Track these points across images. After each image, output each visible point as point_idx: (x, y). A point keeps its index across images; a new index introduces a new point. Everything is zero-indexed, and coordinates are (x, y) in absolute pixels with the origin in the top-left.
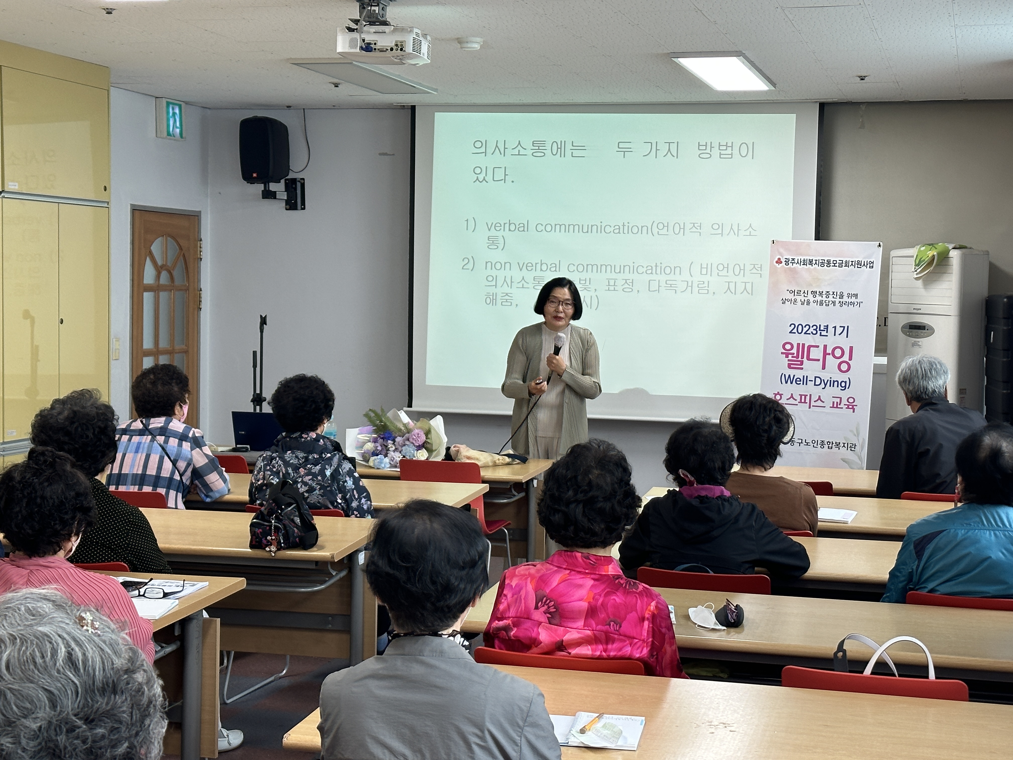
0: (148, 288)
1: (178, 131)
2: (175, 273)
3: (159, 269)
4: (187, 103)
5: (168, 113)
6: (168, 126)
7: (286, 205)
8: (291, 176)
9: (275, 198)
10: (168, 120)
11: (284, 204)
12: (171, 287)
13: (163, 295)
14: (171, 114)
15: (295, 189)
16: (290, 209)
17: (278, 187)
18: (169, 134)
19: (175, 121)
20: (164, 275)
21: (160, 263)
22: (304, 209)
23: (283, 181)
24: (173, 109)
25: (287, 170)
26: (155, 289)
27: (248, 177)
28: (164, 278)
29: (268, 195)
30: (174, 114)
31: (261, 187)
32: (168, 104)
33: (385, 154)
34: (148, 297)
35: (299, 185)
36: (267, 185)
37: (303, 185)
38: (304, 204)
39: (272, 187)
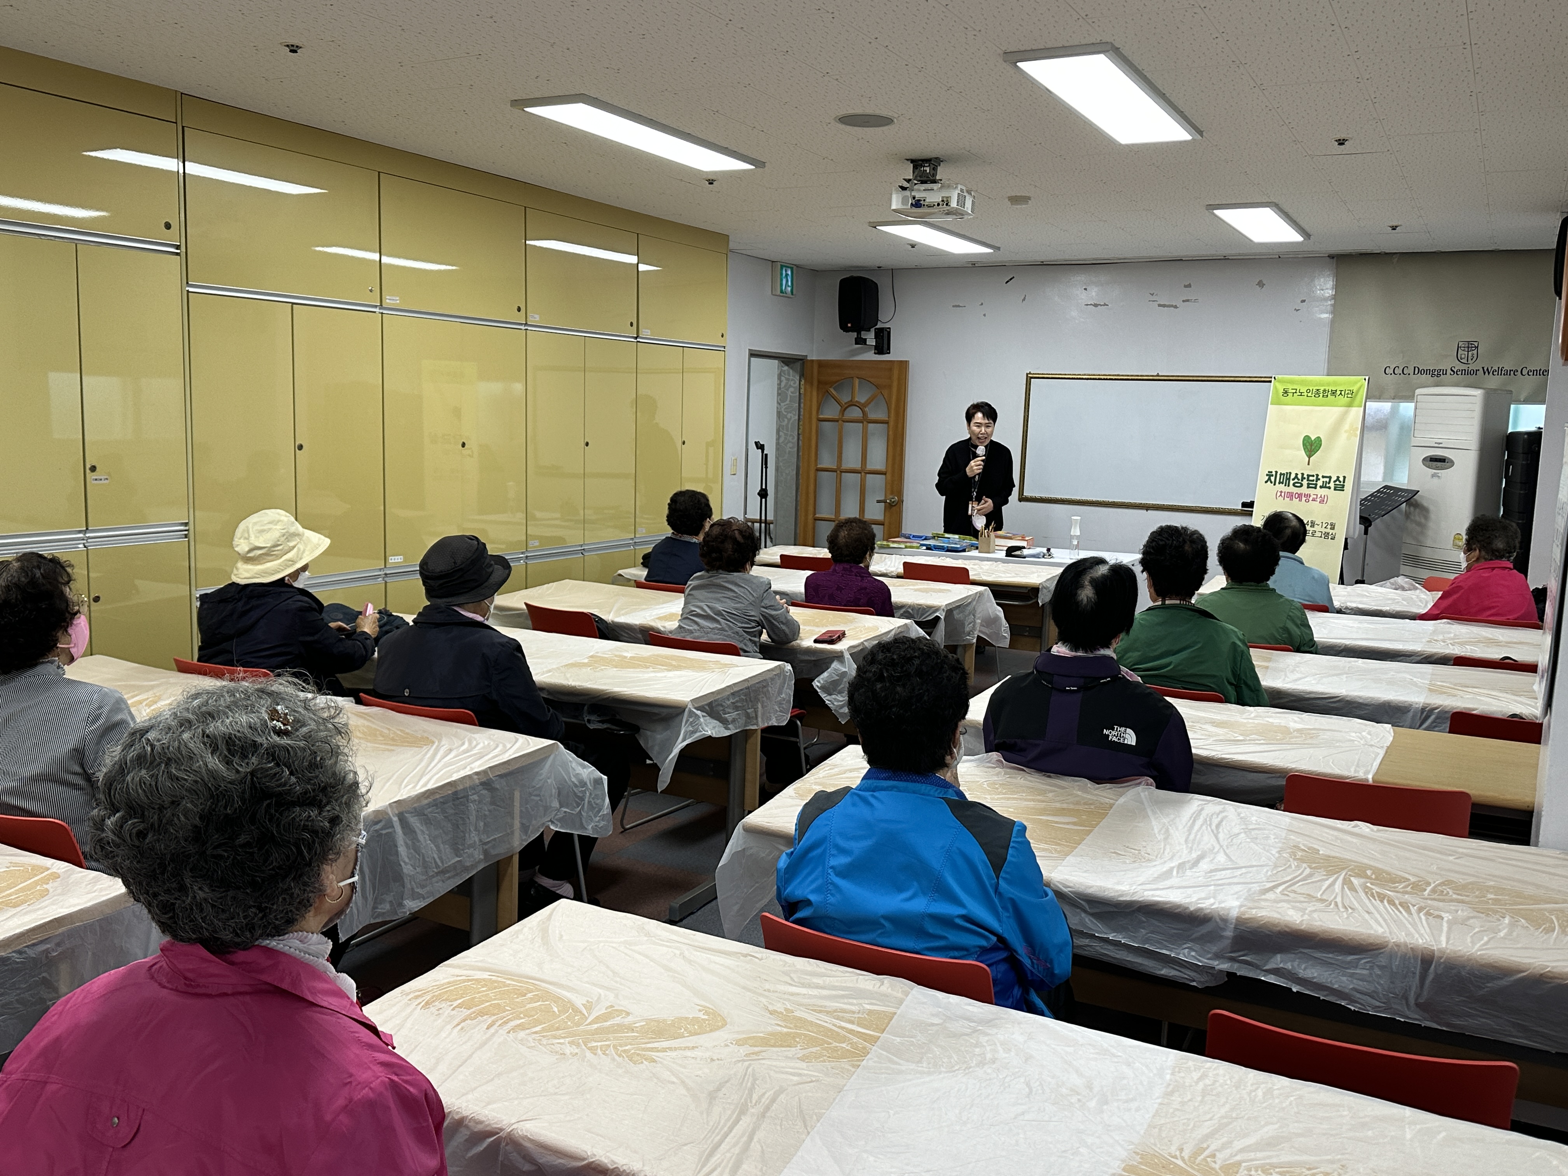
1: (789, 289)
4: (797, 266)
5: (781, 274)
6: (781, 285)
7: (875, 350)
8: (879, 325)
9: (866, 344)
10: (781, 280)
11: (873, 349)
14: (784, 275)
15: (883, 337)
16: (877, 353)
17: (869, 335)
18: (782, 292)
19: (787, 281)
22: (889, 353)
23: (873, 330)
24: (786, 271)
25: (877, 320)
27: (844, 327)
29: (860, 341)
30: (787, 275)
31: (855, 334)
32: (782, 267)
33: (959, 306)
35: (886, 333)
36: (859, 333)
37: (889, 333)
38: (889, 348)
39: (864, 335)
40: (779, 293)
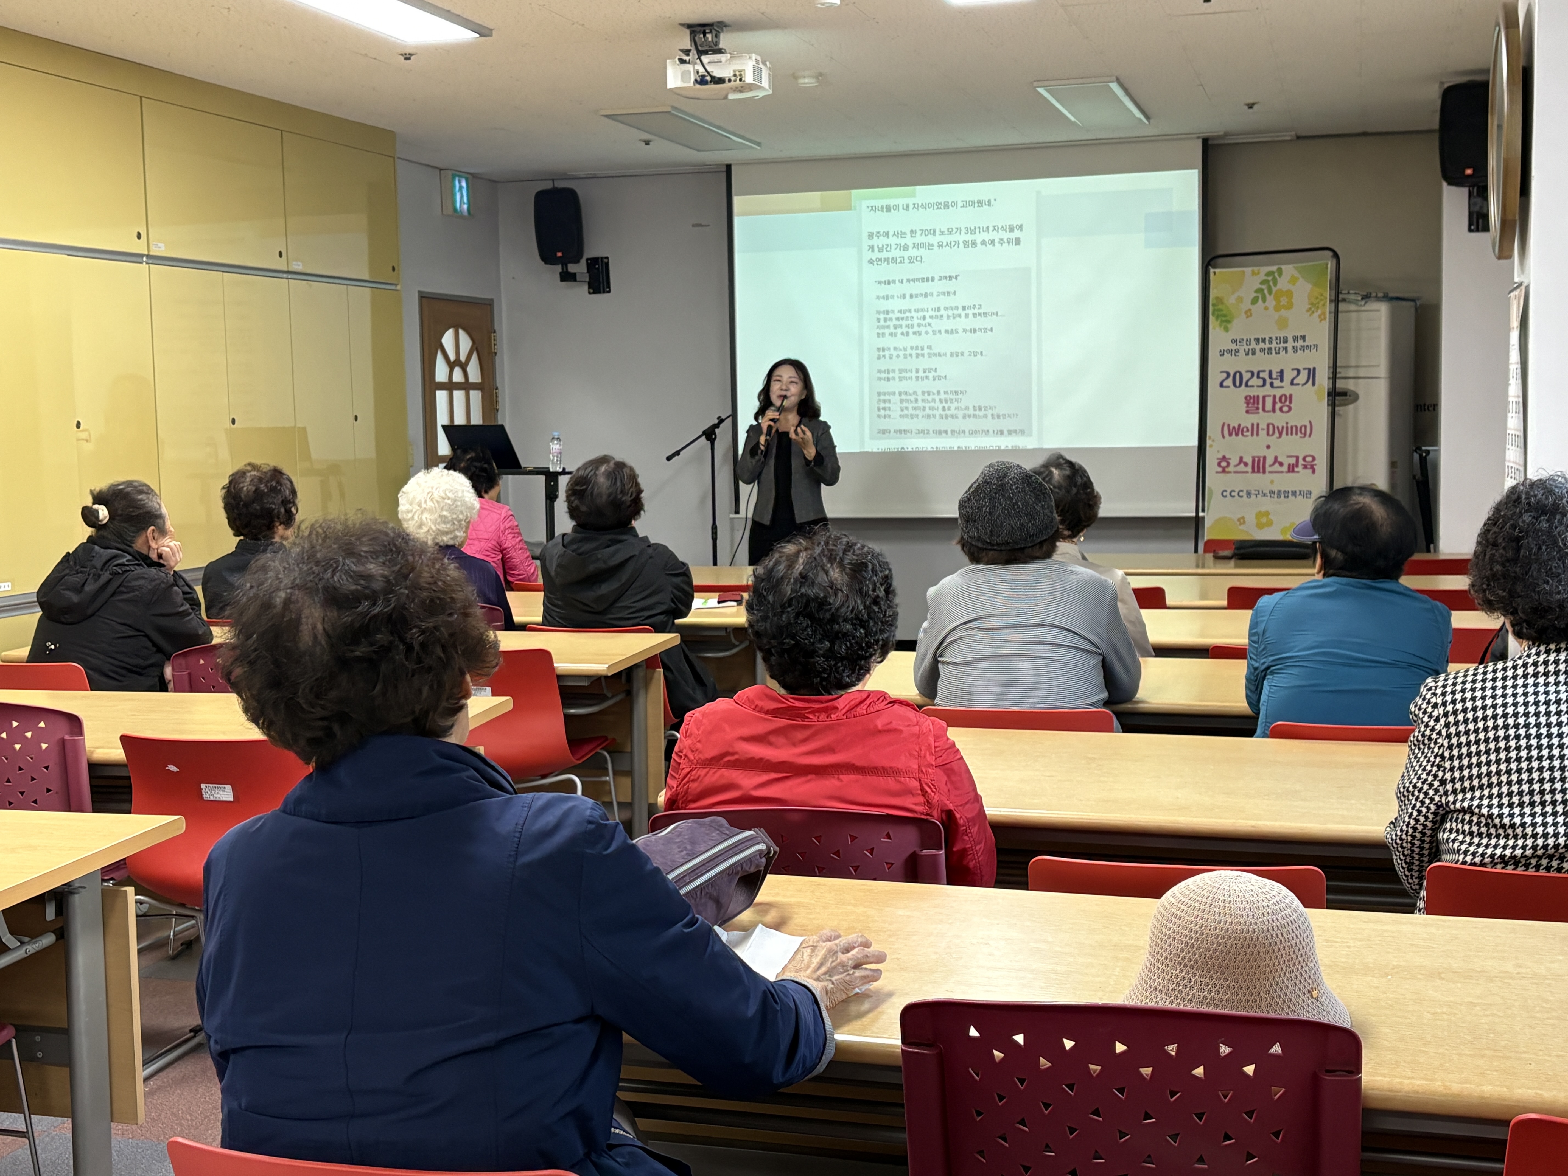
0: (442, 386)
1: (465, 207)
2: (469, 369)
3: (451, 365)
4: (473, 173)
5: (454, 186)
6: (455, 201)
7: (589, 288)
8: (593, 254)
9: (575, 280)
10: (455, 195)
11: (586, 287)
12: (466, 386)
13: (458, 395)
14: (457, 188)
15: (598, 269)
16: (594, 293)
17: (580, 268)
18: (456, 211)
19: (462, 196)
20: (457, 372)
21: (452, 357)
22: (609, 292)
23: (583, 262)
24: (459, 182)
26: (450, 386)
27: (545, 260)
28: (458, 376)
29: (567, 277)
30: (461, 187)
31: (559, 268)
32: (454, 176)
33: (700, 225)
34: (441, 396)
35: (602, 264)
36: (564, 265)
37: (607, 264)
38: (609, 286)
39: (572, 268)
40: (450, 211)
